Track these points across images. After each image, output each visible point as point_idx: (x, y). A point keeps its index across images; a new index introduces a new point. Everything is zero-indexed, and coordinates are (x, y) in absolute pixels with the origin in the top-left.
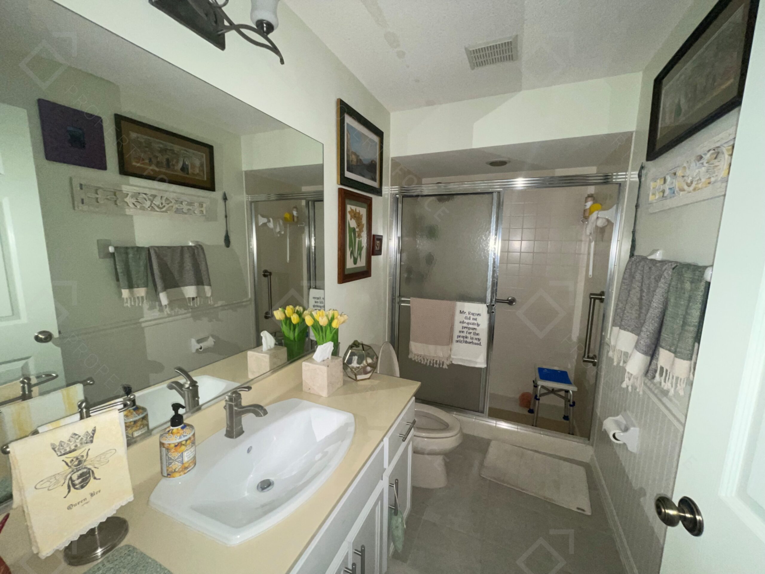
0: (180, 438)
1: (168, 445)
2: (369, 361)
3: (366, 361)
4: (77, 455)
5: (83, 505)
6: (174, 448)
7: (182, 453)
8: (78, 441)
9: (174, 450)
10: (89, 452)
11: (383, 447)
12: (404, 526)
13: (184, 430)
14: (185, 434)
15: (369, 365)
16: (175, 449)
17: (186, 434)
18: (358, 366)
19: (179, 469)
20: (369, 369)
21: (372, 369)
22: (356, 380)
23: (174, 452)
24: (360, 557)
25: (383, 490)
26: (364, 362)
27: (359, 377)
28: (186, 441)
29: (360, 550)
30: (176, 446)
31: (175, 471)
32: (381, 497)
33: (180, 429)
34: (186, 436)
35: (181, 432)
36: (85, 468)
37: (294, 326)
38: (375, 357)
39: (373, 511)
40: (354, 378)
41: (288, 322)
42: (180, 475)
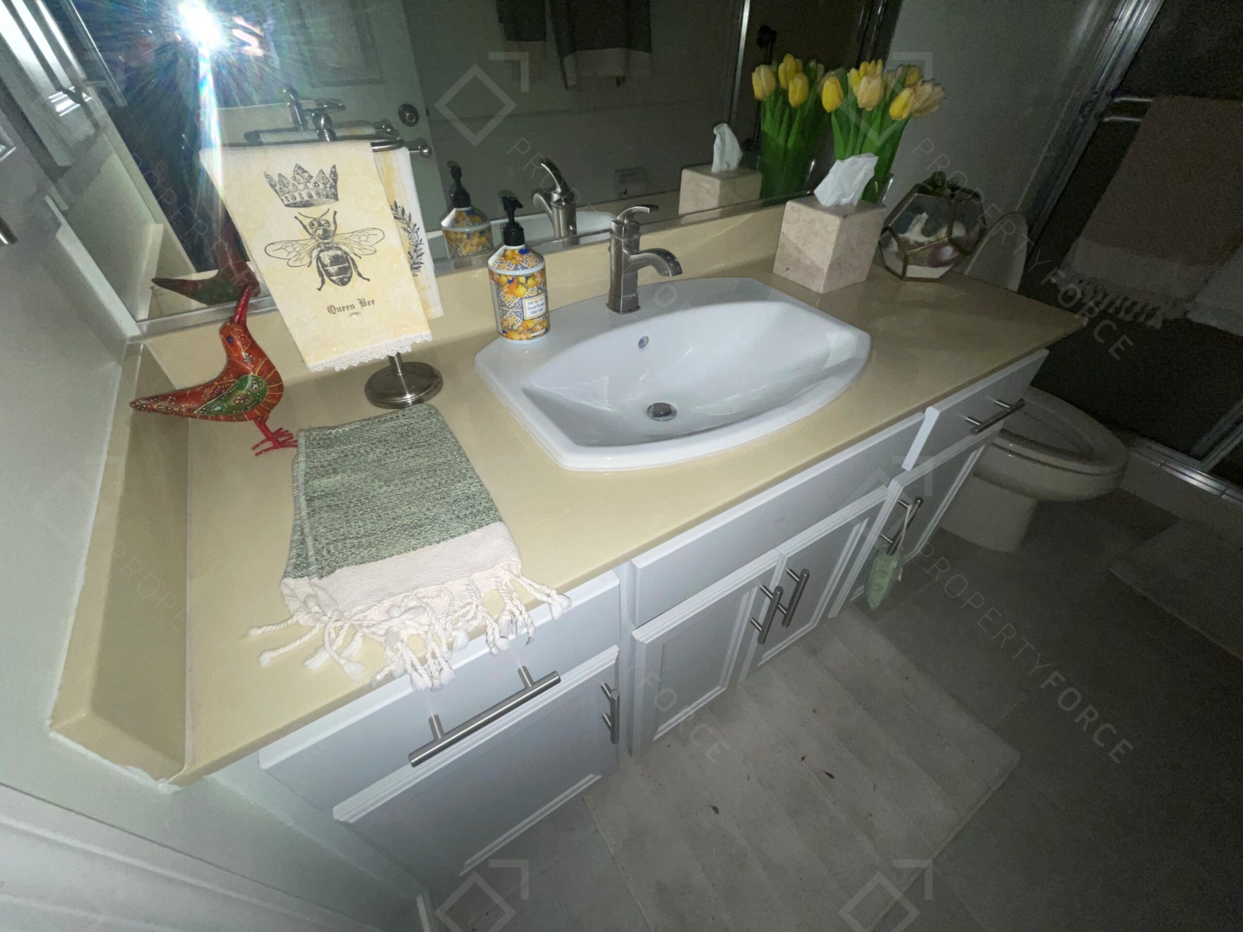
0: (516, 269)
1: (498, 277)
2: (958, 231)
3: (949, 233)
4: (317, 216)
5: (351, 315)
6: (508, 285)
7: (521, 299)
8: (310, 185)
9: (508, 290)
10: (336, 217)
11: (921, 423)
12: (898, 576)
13: (525, 256)
14: (524, 264)
15: (953, 242)
16: (508, 287)
17: (526, 266)
18: (922, 239)
19: (518, 327)
20: (948, 252)
21: (957, 254)
22: (902, 277)
23: (507, 292)
24: (795, 583)
25: (882, 504)
26: (943, 233)
27: (914, 271)
28: (527, 278)
29: (799, 574)
30: (510, 282)
31: (512, 329)
32: (872, 514)
33: (517, 252)
34: (527, 268)
35: (519, 258)
36: (338, 248)
37: (793, 111)
38: (977, 228)
39: (846, 528)
40: (899, 271)
41: (781, 99)
42: (521, 339)
